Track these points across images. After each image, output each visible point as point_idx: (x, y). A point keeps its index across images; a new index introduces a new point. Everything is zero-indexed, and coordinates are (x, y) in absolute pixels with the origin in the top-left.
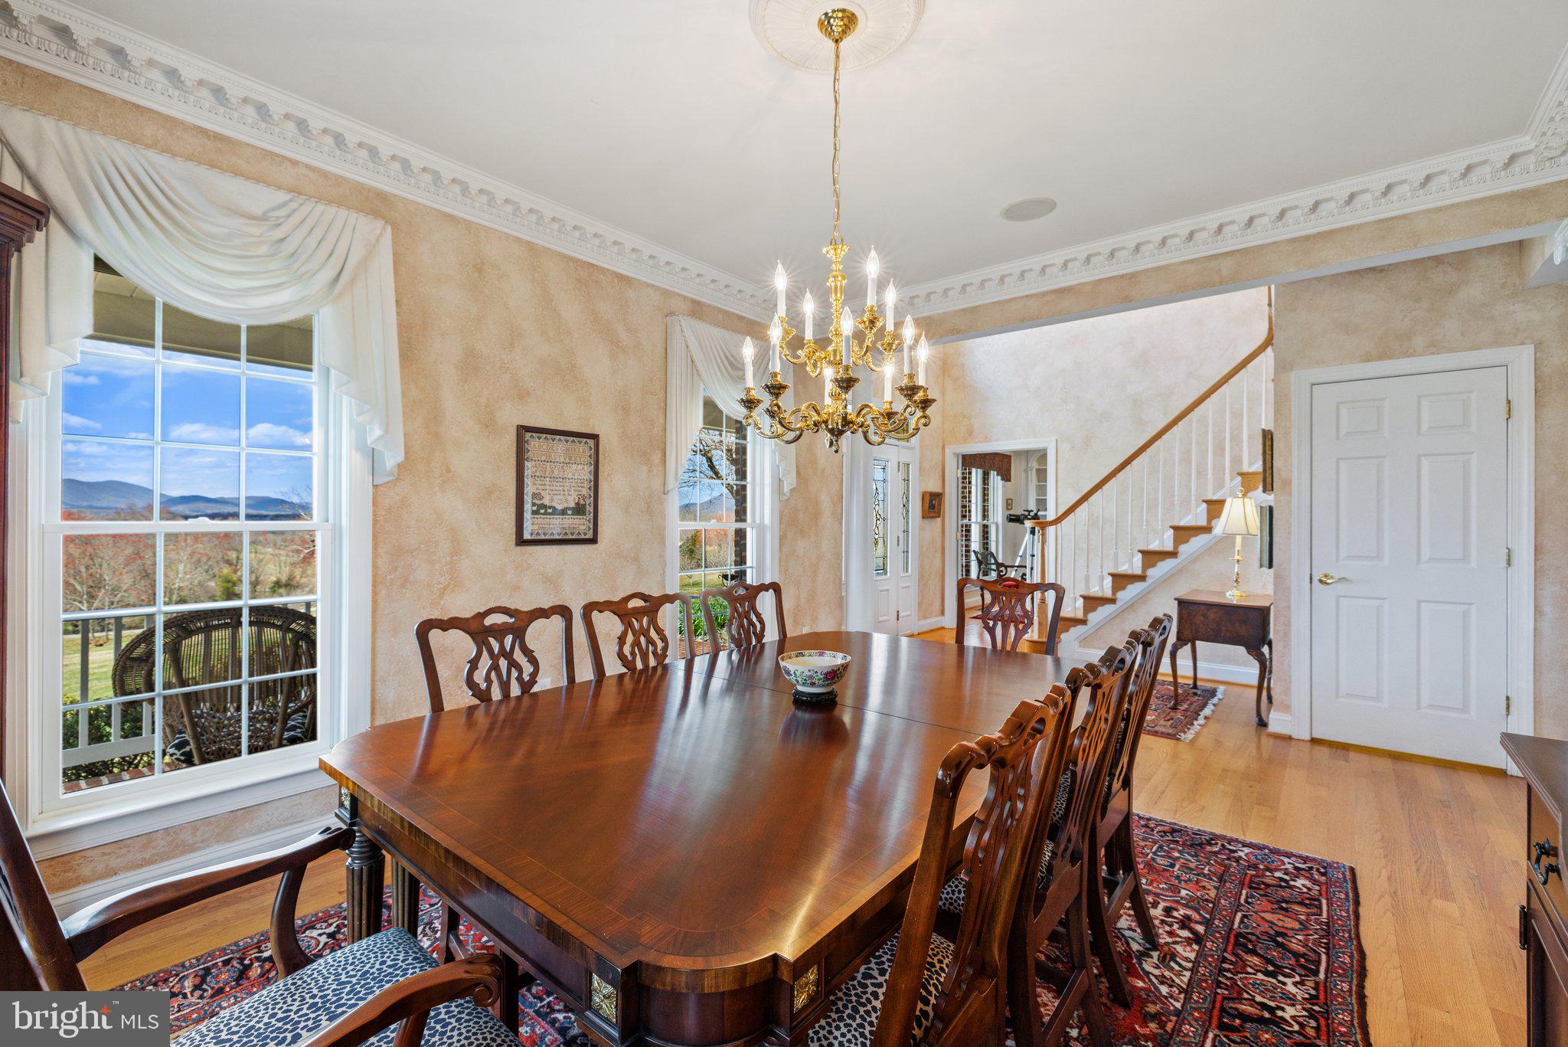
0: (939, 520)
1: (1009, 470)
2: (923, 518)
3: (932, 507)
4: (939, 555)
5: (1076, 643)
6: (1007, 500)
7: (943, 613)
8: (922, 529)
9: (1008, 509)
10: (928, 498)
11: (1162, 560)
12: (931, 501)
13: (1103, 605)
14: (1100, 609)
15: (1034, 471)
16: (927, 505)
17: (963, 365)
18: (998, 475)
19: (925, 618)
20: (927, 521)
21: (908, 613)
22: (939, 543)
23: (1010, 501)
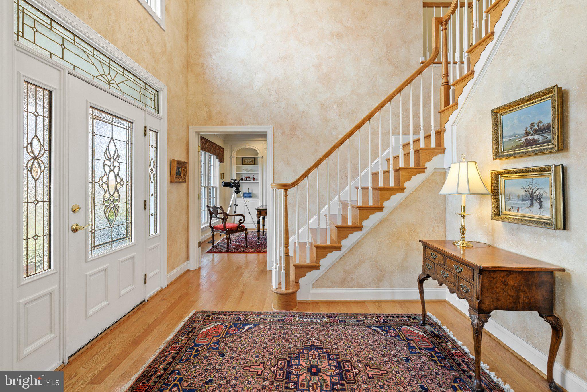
0: (184, 184)
1: (223, 156)
2: (171, 182)
3: (179, 173)
4: (184, 213)
5: (311, 286)
6: (221, 174)
7: (188, 258)
8: (169, 192)
9: (221, 179)
10: (175, 165)
11: (373, 214)
12: (178, 168)
13: (331, 252)
14: (329, 255)
15: (235, 158)
16: (174, 171)
17: (203, 65)
18: (217, 158)
19: (173, 268)
20: (175, 185)
21: (157, 271)
22: (185, 203)
23: (222, 174)
